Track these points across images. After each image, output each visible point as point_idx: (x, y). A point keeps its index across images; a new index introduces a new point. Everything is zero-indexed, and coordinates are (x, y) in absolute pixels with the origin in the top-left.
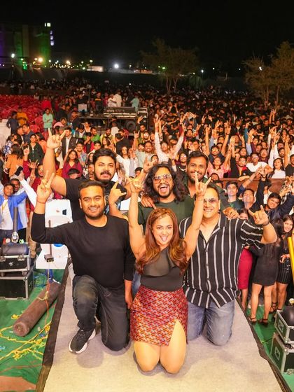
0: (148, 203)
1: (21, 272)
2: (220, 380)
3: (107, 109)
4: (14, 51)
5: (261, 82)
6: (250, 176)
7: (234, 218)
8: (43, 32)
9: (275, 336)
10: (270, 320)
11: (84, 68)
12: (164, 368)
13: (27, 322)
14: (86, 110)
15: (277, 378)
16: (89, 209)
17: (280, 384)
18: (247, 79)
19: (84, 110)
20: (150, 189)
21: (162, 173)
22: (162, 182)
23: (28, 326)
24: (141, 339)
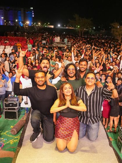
0: (64, 79)
1: (15, 108)
2: (91, 156)
3: (54, 43)
4: (18, 19)
5: (118, 33)
6: (111, 71)
7: (101, 87)
8: (30, 11)
9: (119, 138)
10: (117, 131)
11: (46, 26)
12: (68, 150)
13: (16, 129)
14: (45, 43)
15: (116, 155)
16: (39, 82)
17: (117, 158)
18: (112, 31)
19: (44, 43)
20: (65, 74)
21: (71, 67)
22: (71, 71)
23: (17, 130)
24: (59, 137)
